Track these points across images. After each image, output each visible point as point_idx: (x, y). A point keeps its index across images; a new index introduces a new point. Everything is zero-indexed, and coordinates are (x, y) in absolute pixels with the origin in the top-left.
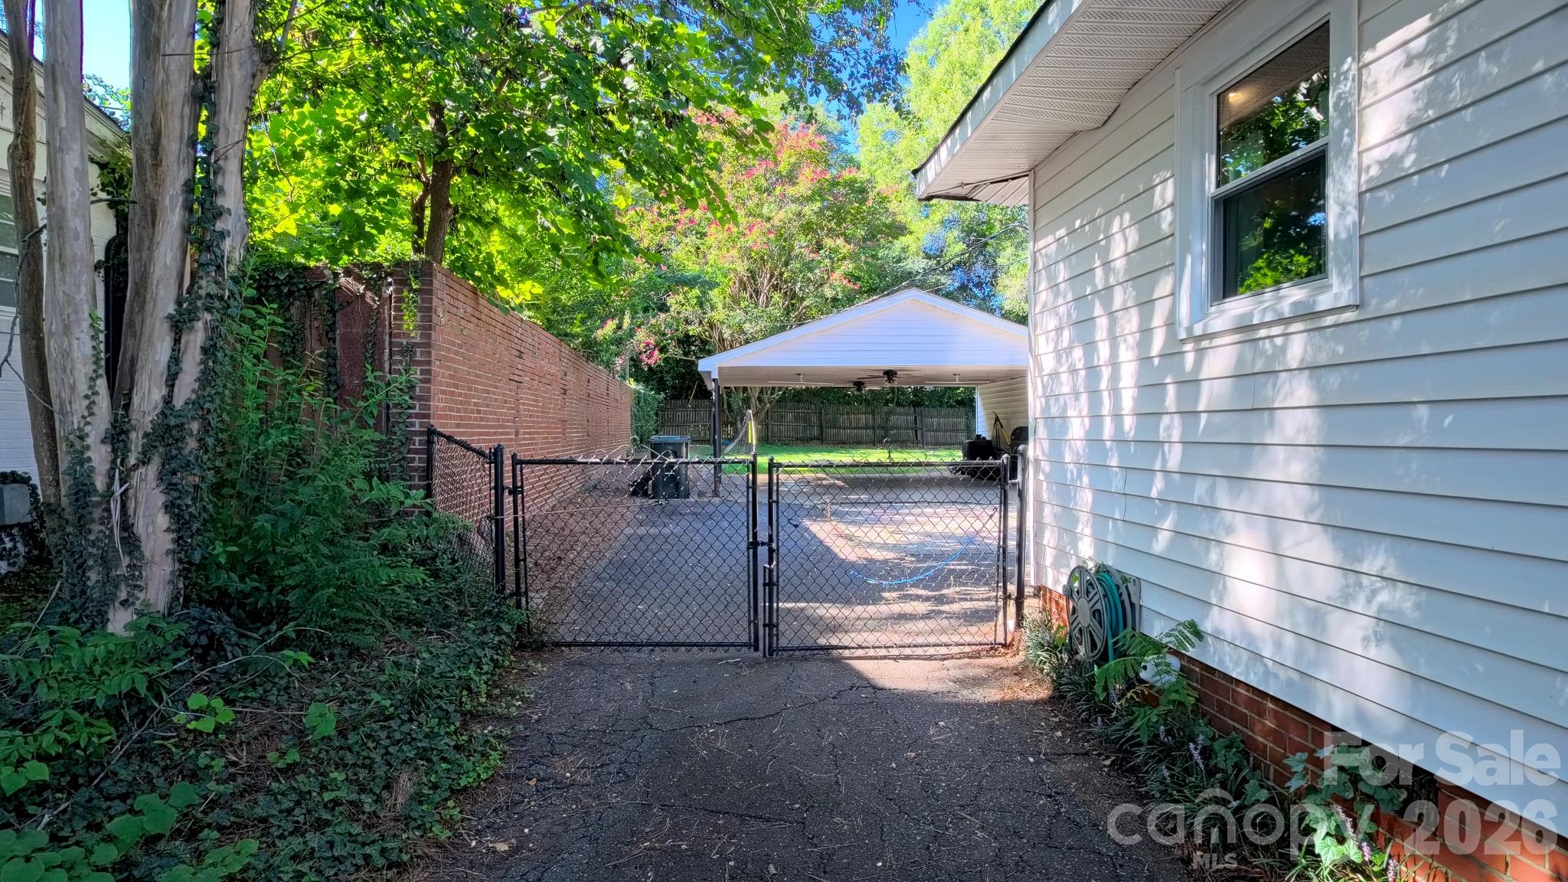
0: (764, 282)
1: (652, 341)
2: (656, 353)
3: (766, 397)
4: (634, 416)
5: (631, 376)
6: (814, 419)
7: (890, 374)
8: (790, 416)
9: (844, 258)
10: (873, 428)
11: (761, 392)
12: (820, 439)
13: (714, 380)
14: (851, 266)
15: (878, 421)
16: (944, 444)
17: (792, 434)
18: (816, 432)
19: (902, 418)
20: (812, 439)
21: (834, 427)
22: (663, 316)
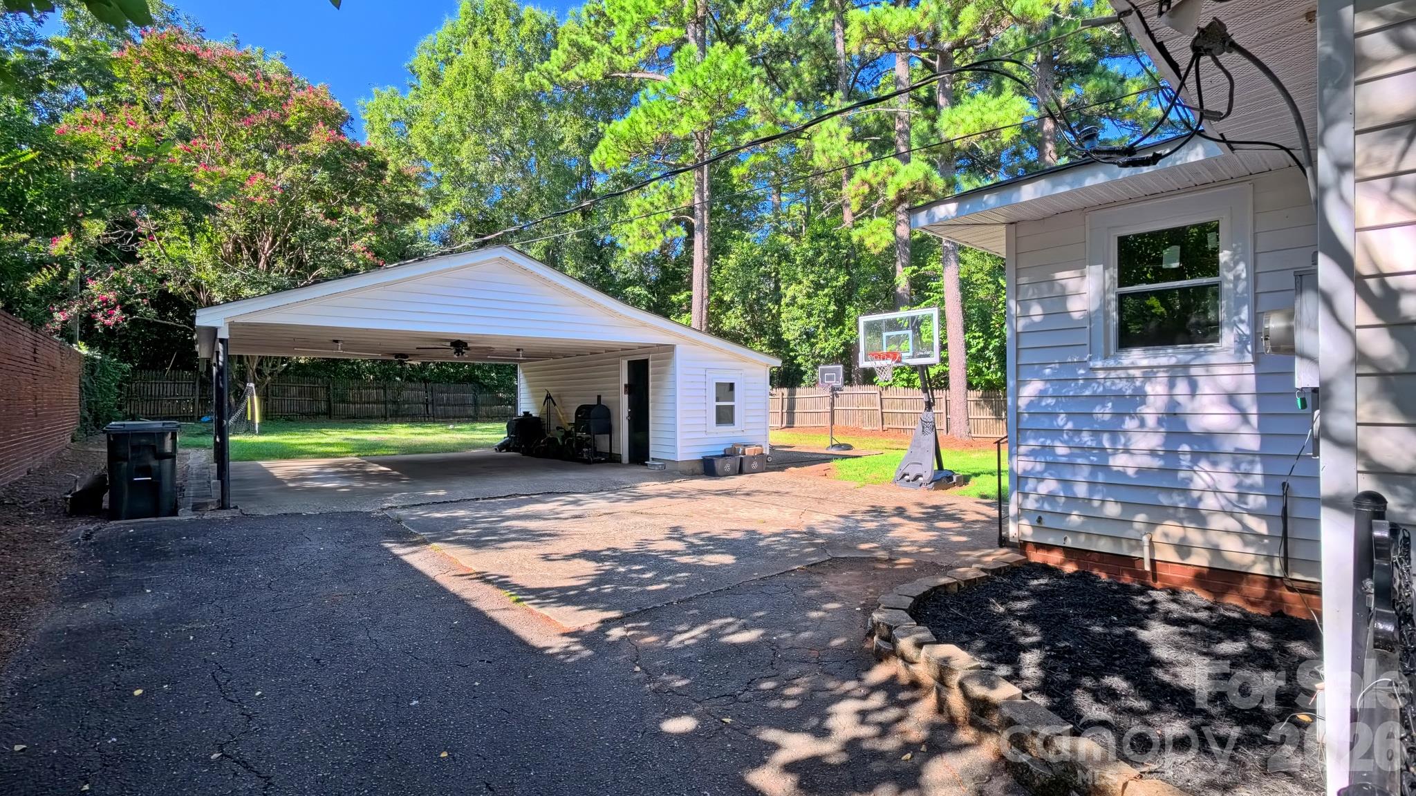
0: (266, 247)
1: (111, 296)
2: (117, 312)
3: (267, 371)
4: (84, 389)
5: (81, 339)
6: (322, 394)
7: (459, 345)
8: (294, 391)
9: (365, 230)
10: (385, 403)
11: (260, 364)
12: (329, 415)
13: (222, 341)
14: (374, 238)
15: (390, 397)
16: (454, 417)
17: (296, 408)
18: (323, 406)
19: (414, 394)
20: (318, 414)
21: (343, 402)
22: (130, 267)
